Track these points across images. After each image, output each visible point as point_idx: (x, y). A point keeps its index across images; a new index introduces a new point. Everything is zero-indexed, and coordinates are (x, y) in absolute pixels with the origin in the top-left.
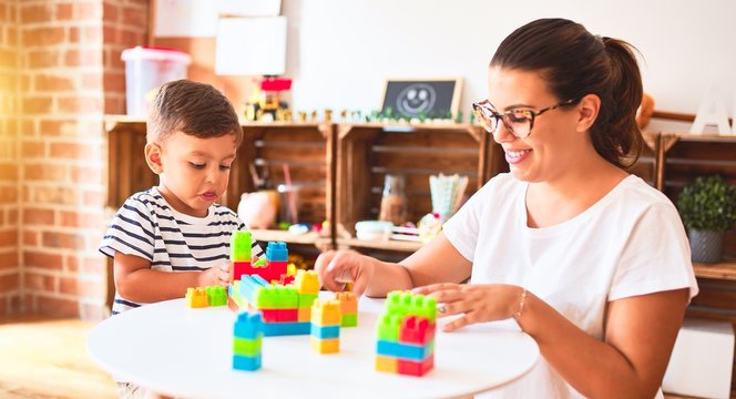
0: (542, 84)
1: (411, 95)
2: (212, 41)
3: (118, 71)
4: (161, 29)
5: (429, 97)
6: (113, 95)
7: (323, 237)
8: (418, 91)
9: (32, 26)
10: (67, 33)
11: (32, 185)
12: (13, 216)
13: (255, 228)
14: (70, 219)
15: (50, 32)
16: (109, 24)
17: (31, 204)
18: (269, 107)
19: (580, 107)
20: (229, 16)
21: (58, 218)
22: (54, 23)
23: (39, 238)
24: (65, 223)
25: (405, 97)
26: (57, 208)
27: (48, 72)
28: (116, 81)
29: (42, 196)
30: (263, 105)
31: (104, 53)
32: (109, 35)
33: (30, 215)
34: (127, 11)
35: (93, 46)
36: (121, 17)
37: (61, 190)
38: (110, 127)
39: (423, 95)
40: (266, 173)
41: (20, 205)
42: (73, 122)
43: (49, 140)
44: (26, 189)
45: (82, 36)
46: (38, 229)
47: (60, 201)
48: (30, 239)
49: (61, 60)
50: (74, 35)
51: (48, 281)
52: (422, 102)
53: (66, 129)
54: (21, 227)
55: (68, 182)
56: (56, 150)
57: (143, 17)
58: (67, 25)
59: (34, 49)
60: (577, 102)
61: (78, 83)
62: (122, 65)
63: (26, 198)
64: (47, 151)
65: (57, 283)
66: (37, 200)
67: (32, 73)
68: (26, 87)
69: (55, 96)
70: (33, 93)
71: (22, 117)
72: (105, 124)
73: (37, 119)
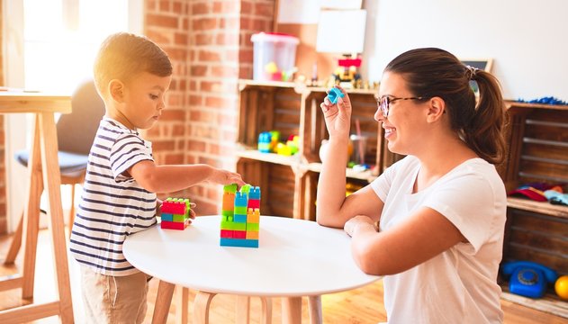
0: (404, 83)
2: (315, 27)
3: (248, 49)
4: (283, 18)
6: (245, 65)
7: (373, 175)
9: (198, 17)
10: (218, 22)
11: (194, 124)
12: (182, 145)
14: (215, 149)
15: (208, 21)
16: (245, 16)
17: (193, 138)
18: (347, 78)
19: (430, 103)
20: (328, 9)
21: (208, 148)
22: (210, 15)
23: (196, 160)
24: (212, 152)
26: (207, 141)
27: (206, 48)
28: (247, 56)
29: (200, 133)
30: (342, 77)
31: (240, 37)
32: (244, 24)
33: (192, 145)
34: (259, 6)
35: (233, 31)
36: (254, 10)
37: (210, 129)
38: (242, 88)
41: (187, 138)
42: (219, 83)
43: (205, 95)
44: (190, 127)
45: (227, 25)
46: (196, 154)
47: (209, 137)
48: (191, 161)
49: (214, 40)
50: (222, 24)
51: (200, 190)
53: (215, 87)
54: (187, 152)
55: (214, 124)
56: (209, 102)
57: (271, 9)
58: (218, 16)
59: (199, 32)
60: (427, 99)
61: (223, 57)
62: (251, 44)
63: (190, 133)
64: (203, 102)
65: (205, 192)
66: (196, 135)
67: (197, 49)
68: (192, 58)
69: (210, 64)
70: (197, 62)
71: (189, 79)
72: (238, 85)
73: (198, 80)
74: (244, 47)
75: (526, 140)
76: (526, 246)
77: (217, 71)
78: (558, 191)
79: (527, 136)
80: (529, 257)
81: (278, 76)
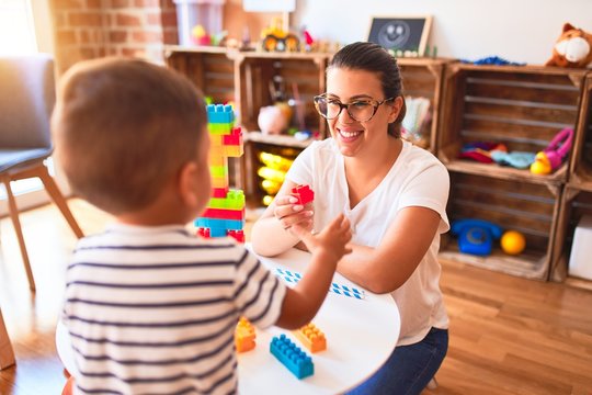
1: (390, 30)
3: (170, 11)
5: (404, 32)
6: (169, 29)
8: (396, 26)
13: (271, 133)
25: (386, 32)
27: (124, 11)
28: (169, 19)
38: (168, 54)
39: (399, 30)
40: (281, 88)
49: (131, 2)
52: (398, 36)
53: (139, 55)
61: (143, 21)
62: (174, 6)
67: (113, 12)
68: (109, 22)
69: (130, 30)
70: (115, 27)
71: (108, 46)
72: (164, 52)
73: (119, 47)
74: (167, 10)
75: (468, 99)
76: (470, 203)
77: (139, 37)
78: (502, 150)
79: (469, 94)
80: (473, 214)
81: (206, 40)
